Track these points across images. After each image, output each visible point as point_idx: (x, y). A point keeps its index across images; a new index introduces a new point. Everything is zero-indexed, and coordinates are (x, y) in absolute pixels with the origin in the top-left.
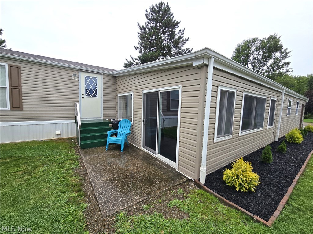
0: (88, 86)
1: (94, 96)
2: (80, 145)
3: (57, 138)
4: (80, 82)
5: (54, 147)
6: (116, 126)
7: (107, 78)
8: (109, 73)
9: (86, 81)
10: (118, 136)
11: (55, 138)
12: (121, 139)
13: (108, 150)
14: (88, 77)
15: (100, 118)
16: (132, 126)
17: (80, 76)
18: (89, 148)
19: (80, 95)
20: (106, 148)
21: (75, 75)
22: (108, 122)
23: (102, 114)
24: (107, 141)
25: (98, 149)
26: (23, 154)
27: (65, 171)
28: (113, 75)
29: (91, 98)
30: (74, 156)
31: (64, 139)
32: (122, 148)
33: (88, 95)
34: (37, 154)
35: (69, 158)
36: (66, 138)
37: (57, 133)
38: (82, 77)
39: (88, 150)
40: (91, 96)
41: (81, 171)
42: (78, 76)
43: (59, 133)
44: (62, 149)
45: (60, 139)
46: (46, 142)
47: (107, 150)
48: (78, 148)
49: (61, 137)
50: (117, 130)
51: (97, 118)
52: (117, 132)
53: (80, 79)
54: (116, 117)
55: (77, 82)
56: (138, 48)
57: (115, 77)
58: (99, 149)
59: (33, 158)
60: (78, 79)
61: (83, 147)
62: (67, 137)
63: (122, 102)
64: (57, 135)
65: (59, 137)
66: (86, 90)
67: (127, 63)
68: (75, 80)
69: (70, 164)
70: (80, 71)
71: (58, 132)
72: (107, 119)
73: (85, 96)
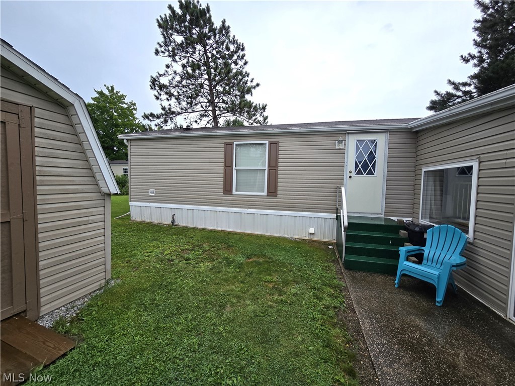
0: (359, 156)
1: (370, 173)
2: (343, 260)
3: (309, 238)
4: (348, 152)
5: (306, 253)
6: (417, 236)
7: (398, 136)
8: (403, 125)
9: (358, 148)
10: (424, 262)
11: (307, 238)
12: (437, 273)
13: (399, 287)
14: (360, 142)
15: (378, 214)
16: (468, 245)
17: (348, 141)
18: (359, 271)
19: (346, 173)
20: (396, 282)
21: (340, 142)
22: (396, 224)
23: (382, 206)
24: (397, 266)
25: (377, 279)
26: (274, 255)
27: (323, 308)
28: (411, 129)
29: (365, 177)
30: (335, 281)
31: (318, 242)
32: (440, 298)
33: (359, 173)
34: (288, 260)
35: (328, 282)
36: (322, 242)
37: (310, 232)
38: (352, 142)
39: (358, 275)
40: (365, 175)
41: (349, 321)
42: (345, 143)
43: (313, 232)
44: (317, 261)
45: (314, 241)
46: (297, 242)
47: (396, 286)
48: (339, 264)
49: (315, 238)
50: (423, 248)
51: (372, 214)
52: (423, 252)
53: (348, 147)
54: (413, 214)
55: (342, 152)
56: (473, 57)
57: (417, 132)
58: (380, 279)
59: (284, 266)
60: (345, 147)
61: (349, 266)
62: (322, 240)
63: (431, 183)
64: (311, 234)
65: (312, 238)
66: (356, 162)
67: (436, 98)
68: (340, 149)
69: (330, 296)
70: (349, 133)
71: (312, 230)
72: (396, 219)
73: (353, 174)
